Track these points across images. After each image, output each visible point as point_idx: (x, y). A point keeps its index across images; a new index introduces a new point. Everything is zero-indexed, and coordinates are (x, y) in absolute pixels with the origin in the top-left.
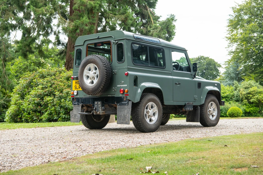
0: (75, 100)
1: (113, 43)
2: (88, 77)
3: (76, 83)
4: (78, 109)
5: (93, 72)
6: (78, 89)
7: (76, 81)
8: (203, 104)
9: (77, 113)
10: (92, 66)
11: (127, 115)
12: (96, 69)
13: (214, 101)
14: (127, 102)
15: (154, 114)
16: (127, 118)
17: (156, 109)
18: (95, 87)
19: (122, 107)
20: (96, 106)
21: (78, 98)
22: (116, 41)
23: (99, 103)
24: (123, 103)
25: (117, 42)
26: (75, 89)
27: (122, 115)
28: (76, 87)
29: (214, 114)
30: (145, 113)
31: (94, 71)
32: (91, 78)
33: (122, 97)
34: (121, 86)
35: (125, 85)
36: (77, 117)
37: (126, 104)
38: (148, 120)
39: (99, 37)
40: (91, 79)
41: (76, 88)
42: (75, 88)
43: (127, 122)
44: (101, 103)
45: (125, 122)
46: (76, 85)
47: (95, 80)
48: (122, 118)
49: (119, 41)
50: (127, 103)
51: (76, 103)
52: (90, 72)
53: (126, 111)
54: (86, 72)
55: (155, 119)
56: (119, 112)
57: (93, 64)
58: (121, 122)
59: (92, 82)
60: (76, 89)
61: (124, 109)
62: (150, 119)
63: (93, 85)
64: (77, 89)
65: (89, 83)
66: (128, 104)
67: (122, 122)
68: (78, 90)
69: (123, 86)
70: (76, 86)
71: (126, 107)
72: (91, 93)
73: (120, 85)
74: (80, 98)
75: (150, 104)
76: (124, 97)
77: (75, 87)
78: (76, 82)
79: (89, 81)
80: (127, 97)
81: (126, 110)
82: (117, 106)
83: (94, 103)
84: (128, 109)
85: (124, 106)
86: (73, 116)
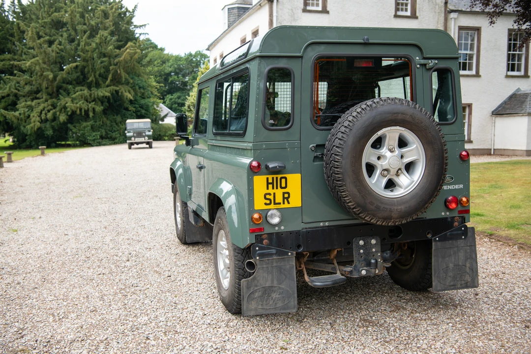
0: (265, 241)
1: (418, 66)
3: (270, 186)
4: (280, 269)
6: (280, 204)
7: (270, 177)
11: (468, 265)
14: (462, 230)
16: (468, 271)
19: (448, 243)
20: (363, 252)
21: (277, 233)
23: (372, 242)
25: (434, 65)
26: (266, 204)
27: (451, 265)
28: (272, 197)
33: (447, 218)
34: (446, 188)
35: (457, 187)
37: (462, 234)
41: (270, 200)
42: (268, 202)
43: (468, 284)
44: (379, 241)
45: (463, 282)
46: (271, 191)
48: (451, 274)
50: (462, 232)
51: (274, 251)
53: (462, 254)
56: (440, 260)
58: (448, 283)
60: (270, 204)
61: (456, 249)
64: (275, 204)
66: (466, 234)
67: (452, 283)
68: (282, 206)
69: (451, 187)
70: (270, 194)
71: (461, 243)
74: (291, 233)
76: (453, 218)
77: (268, 197)
78: (270, 181)
80: (463, 217)
81: (462, 251)
82: (433, 243)
83: (349, 243)
84: (468, 248)
85: (454, 241)
86: (257, 295)
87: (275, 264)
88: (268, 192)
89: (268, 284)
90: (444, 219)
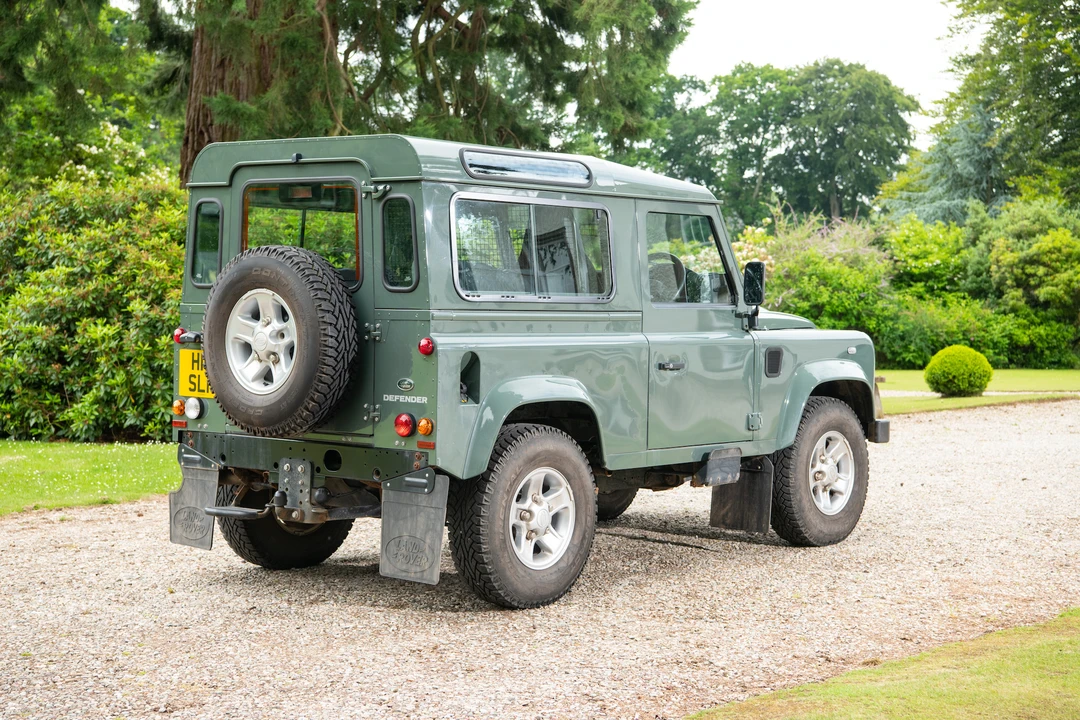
0: (190, 441)
1: (364, 195)
2: (247, 348)
3: (196, 364)
4: (203, 484)
5: (269, 329)
6: (203, 391)
7: (196, 352)
8: (790, 448)
9: (199, 503)
10: (265, 298)
11: (428, 541)
12: (284, 316)
13: (840, 428)
14: (425, 478)
15: (555, 520)
16: (427, 551)
17: (563, 498)
18: (280, 401)
19: (405, 497)
20: (288, 482)
21: (203, 434)
22: (381, 187)
23: (299, 469)
24: (407, 479)
25: (385, 193)
26: (191, 390)
28: (195, 380)
29: (839, 486)
30: (513, 520)
31: (277, 325)
32: (263, 356)
33: (403, 452)
34: (402, 399)
35: (418, 400)
36: (199, 524)
37: (425, 485)
38: (524, 552)
39: (299, 156)
40: (260, 360)
41: (194, 384)
42: (192, 387)
43: (425, 574)
44: (309, 469)
45: (418, 569)
46: (196, 372)
47: (277, 366)
48: (404, 550)
49: (394, 187)
50: (424, 481)
51: (197, 457)
52: (258, 326)
53: (421, 519)
54: (238, 324)
55: (558, 543)
56: (392, 521)
57: (270, 292)
58: (399, 565)
59: (268, 377)
60: (194, 390)
61: (414, 508)
62: (536, 545)
63: (271, 388)
64: (199, 391)
65: (254, 380)
66: (432, 486)
67: (404, 567)
68: (206, 395)
69: (410, 399)
70: (194, 376)
71: (422, 499)
72: (262, 429)
73: (397, 397)
74: (215, 435)
75: (537, 475)
76: (412, 453)
77: (193, 379)
78: (196, 358)
79: (254, 368)
80: (427, 454)
81: (422, 514)
82: (383, 491)
83: (276, 465)
84: (433, 510)
85: (413, 495)
86: (182, 516)
87: (199, 478)
88: (193, 372)
89: (193, 505)
90: (399, 453)
